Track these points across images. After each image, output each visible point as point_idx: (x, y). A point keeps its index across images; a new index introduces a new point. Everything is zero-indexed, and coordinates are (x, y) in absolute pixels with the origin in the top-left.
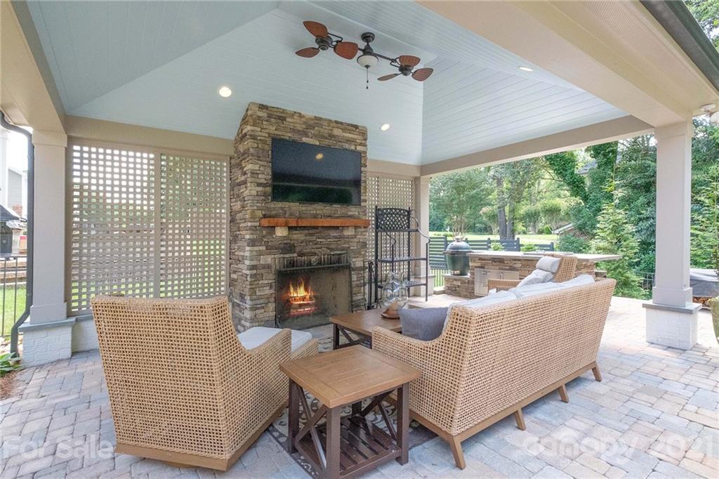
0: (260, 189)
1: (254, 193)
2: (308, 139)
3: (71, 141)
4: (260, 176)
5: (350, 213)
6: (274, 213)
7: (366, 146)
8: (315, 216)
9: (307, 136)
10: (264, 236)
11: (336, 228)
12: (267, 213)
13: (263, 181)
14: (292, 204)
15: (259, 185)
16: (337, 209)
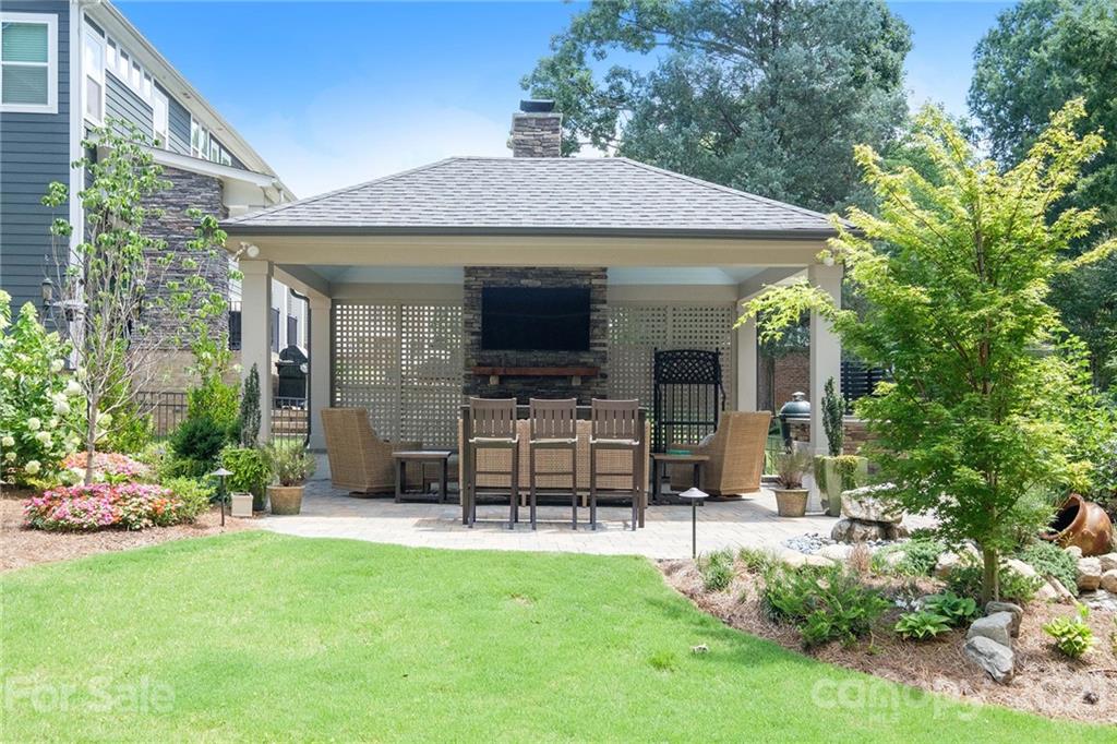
0: (474, 338)
1: (468, 341)
2: (527, 281)
3: (334, 303)
4: (475, 325)
5: (582, 360)
6: (488, 361)
7: (606, 277)
8: (536, 365)
9: (527, 278)
10: (478, 385)
11: (564, 377)
12: (481, 361)
13: (477, 330)
14: (508, 352)
15: (473, 334)
16: (565, 356)
